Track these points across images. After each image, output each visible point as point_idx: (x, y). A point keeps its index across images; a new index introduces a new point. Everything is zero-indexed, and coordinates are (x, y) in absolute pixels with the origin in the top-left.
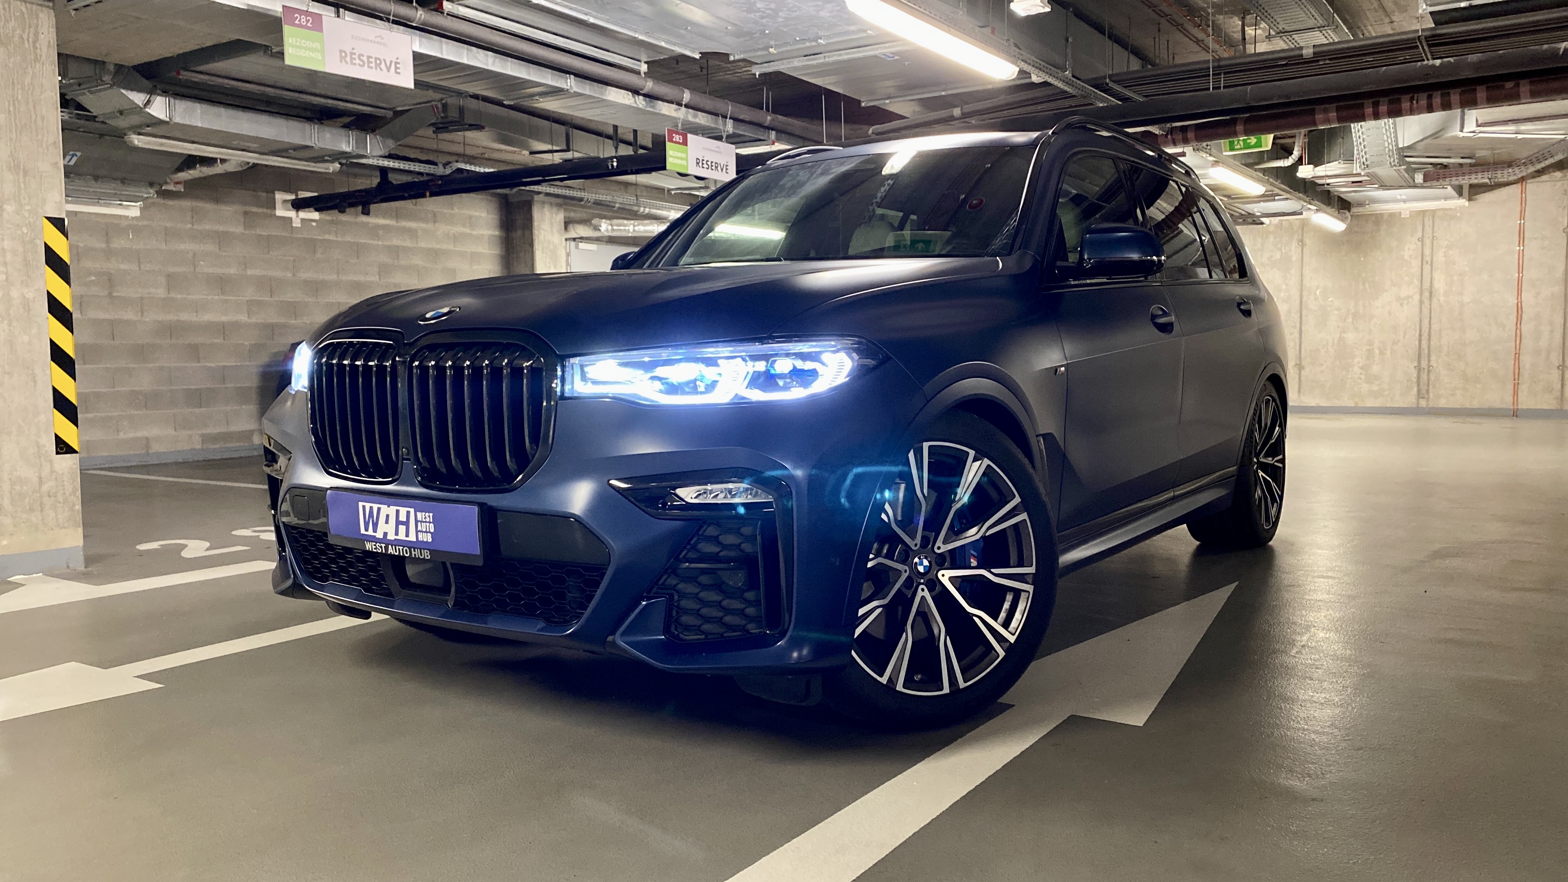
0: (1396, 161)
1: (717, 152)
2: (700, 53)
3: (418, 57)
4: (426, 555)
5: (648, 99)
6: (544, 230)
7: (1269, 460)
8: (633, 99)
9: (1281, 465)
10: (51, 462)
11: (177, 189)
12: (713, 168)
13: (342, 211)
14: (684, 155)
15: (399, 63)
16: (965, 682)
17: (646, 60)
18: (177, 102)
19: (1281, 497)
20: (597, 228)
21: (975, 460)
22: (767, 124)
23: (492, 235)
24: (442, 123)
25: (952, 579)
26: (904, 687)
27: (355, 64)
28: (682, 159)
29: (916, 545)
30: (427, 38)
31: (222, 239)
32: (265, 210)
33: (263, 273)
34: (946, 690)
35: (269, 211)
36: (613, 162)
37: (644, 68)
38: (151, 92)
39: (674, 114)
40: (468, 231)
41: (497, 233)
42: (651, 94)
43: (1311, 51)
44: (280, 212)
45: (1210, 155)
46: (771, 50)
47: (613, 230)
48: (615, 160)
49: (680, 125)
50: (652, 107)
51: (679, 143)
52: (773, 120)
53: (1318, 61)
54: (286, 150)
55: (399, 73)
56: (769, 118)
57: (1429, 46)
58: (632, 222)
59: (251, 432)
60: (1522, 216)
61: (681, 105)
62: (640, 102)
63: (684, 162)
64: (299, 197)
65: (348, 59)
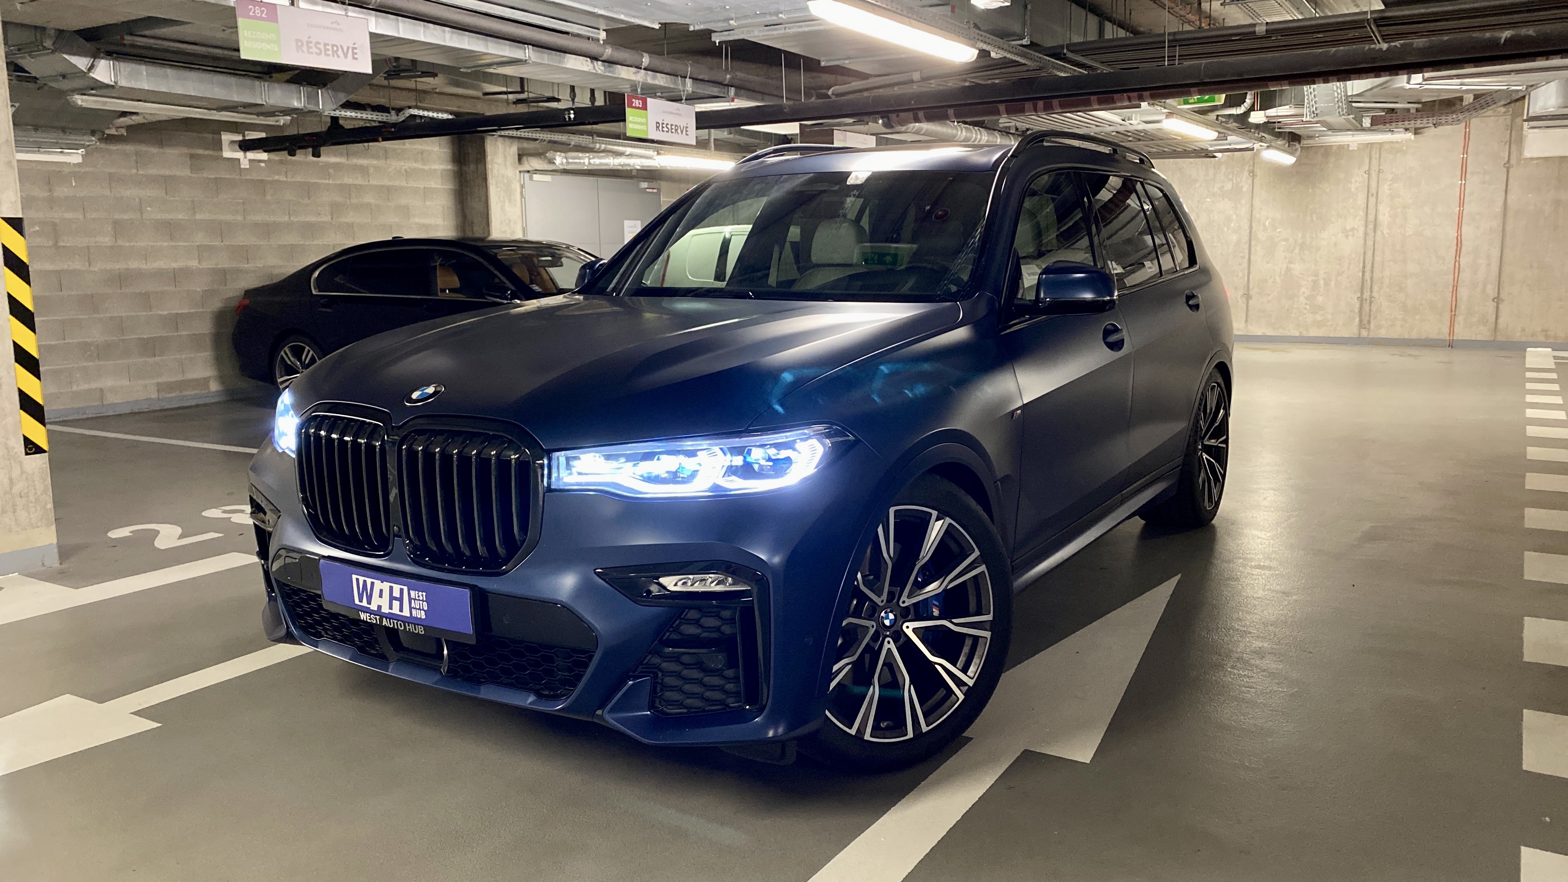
0: (1345, 111)
1: (677, 114)
2: (659, 23)
3: (375, 38)
4: (420, 630)
5: (606, 64)
6: (498, 164)
7: (1213, 442)
8: (592, 65)
9: (1224, 446)
10: (21, 463)
11: (120, 133)
12: (673, 131)
13: (292, 154)
14: (644, 120)
15: (356, 48)
16: (927, 726)
17: (605, 28)
18: (122, 64)
19: (1224, 476)
20: (551, 162)
21: (937, 520)
22: (726, 82)
23: (444, 170)
24: (394, 71)
25: (915, 630)
26: (871, 736)
27: (312, 53)
28: (641, 124)
29: (882, 601)
30: (384, 18)
31: (167, 182)
32: (211, 153)
33: (214, 217)
34: (910, 735)
35: (216, 154)
36: (570, 114)
37: (603, 35)
38: (95, 56)
39: (633, 77)
40: (419, 166)
41: (450, 167)
42: (611, 60)
43: (1264, 28)
44: (227, 154)
45: (1165, 108)
46: (731, 22)
47: (568, 163)
48: (572, 112)
49: (639, 90)
50: (610, 72)
51: (638, 108)
52: (733, 78)
53: (1271, 37)
54: (236, 107)
55: (356, 59)
56: (728, 76)
57: (1378, 26)
58: (587, 155)
59: (206, 381)
60: (1465, 151)
61: (641, 68)
62: (599, 67)
63: (644, 127)
64: (247, 138)
65: (305, 49)
